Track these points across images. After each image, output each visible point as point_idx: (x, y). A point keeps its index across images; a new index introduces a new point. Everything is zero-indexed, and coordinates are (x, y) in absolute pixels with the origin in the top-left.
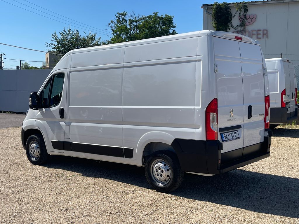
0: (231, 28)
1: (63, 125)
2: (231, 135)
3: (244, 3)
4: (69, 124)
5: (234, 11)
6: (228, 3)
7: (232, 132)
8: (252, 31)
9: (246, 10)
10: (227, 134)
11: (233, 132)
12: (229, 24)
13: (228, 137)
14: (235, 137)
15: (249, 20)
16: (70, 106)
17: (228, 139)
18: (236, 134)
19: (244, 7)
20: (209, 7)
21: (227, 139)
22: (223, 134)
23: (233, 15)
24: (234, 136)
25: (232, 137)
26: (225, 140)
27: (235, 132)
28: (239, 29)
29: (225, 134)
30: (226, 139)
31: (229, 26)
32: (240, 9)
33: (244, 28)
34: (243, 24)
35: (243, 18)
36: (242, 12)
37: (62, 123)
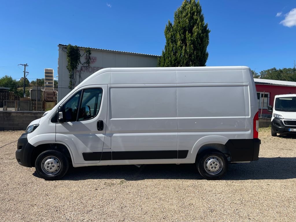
0: (80, 64)
1: (101, 137)
3: (89, 48)
4: (111, 135)
5: (82, 53)
6: (78, 46)
8: (94, 67)
9: (90, 54)
12: (78, 60)
15: (92, 60)
16: (112, 119)
19: (89, 51)
20: (64, 47)
23: (82, 55)
28: (85, 65)
31: (78, 62)
32: (86, 52)
33: (89, 65)
34: (88, 62)
35: (88, 58)
36: (88, 54)
37: (100, 135)
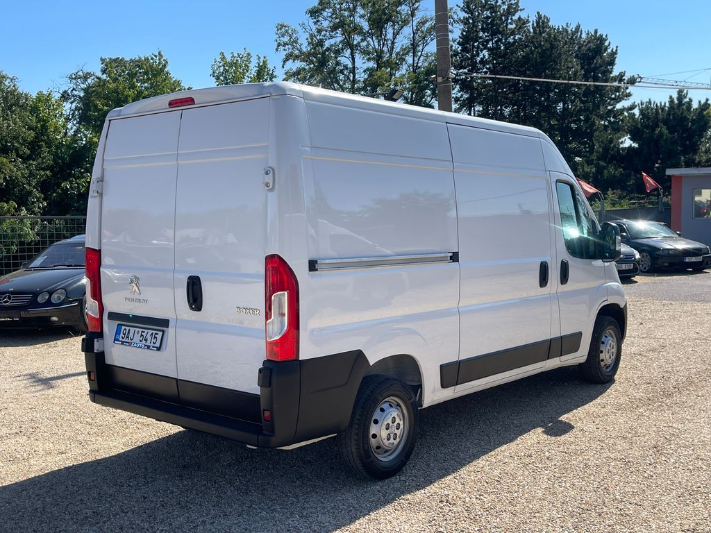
2: (142, 335)
7: (146, 331)
10: (132, 330)
11: (150, 332)
13: (131, 335)
14: (148, 343)
17: (130, 341)
18: (155, 337)
21: (127, 340)
22: (123, 328)
24: (146, 340)
25: (141, 341)
26: (121, 339)
27: (155, 332)
29: (127, 328)
30: (124, 340)
